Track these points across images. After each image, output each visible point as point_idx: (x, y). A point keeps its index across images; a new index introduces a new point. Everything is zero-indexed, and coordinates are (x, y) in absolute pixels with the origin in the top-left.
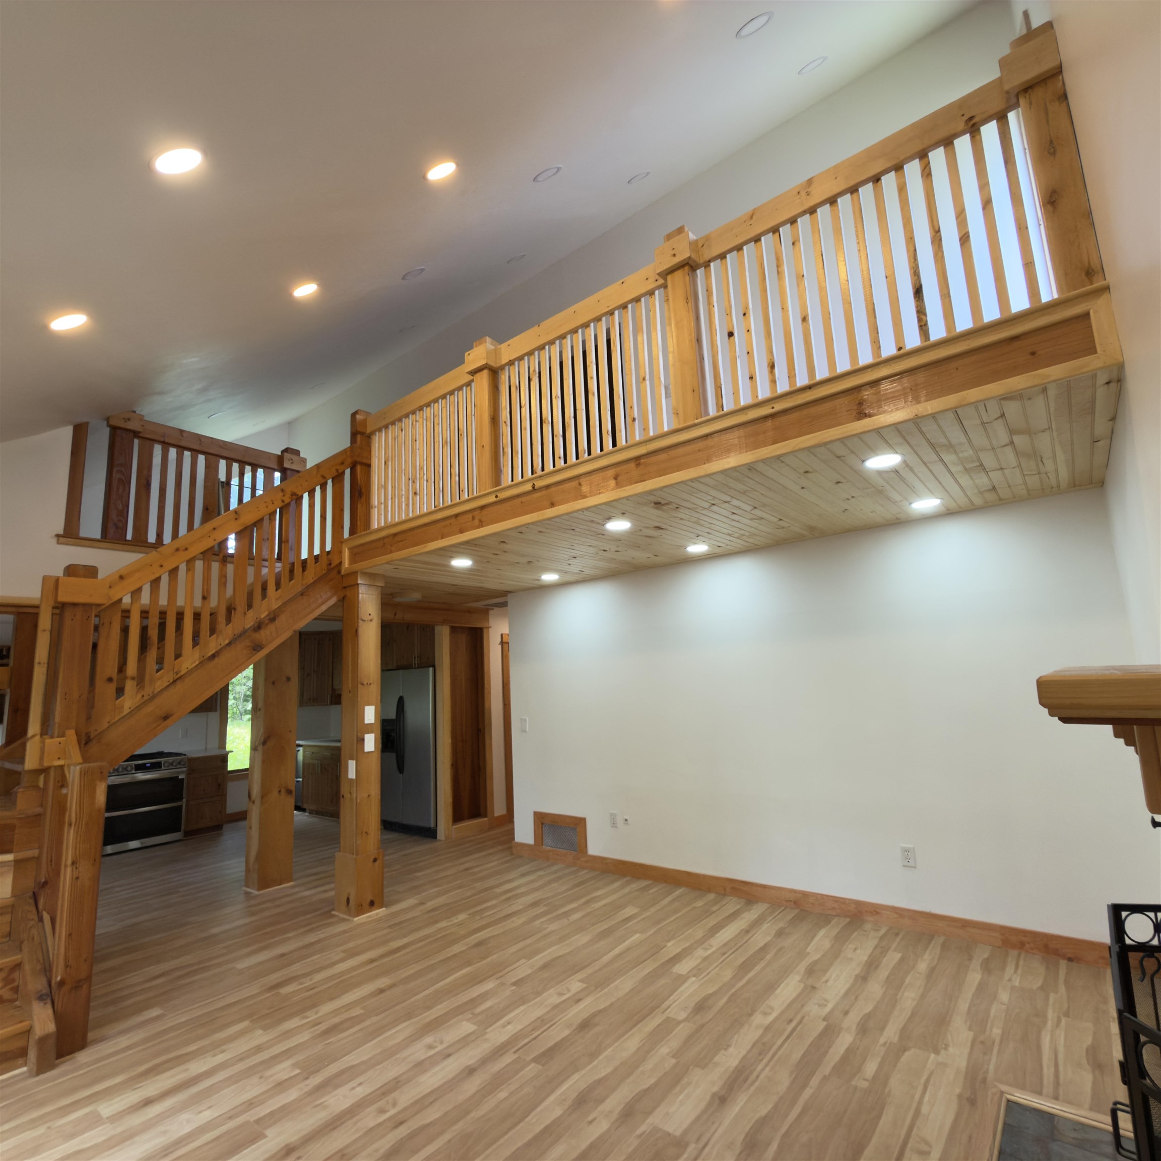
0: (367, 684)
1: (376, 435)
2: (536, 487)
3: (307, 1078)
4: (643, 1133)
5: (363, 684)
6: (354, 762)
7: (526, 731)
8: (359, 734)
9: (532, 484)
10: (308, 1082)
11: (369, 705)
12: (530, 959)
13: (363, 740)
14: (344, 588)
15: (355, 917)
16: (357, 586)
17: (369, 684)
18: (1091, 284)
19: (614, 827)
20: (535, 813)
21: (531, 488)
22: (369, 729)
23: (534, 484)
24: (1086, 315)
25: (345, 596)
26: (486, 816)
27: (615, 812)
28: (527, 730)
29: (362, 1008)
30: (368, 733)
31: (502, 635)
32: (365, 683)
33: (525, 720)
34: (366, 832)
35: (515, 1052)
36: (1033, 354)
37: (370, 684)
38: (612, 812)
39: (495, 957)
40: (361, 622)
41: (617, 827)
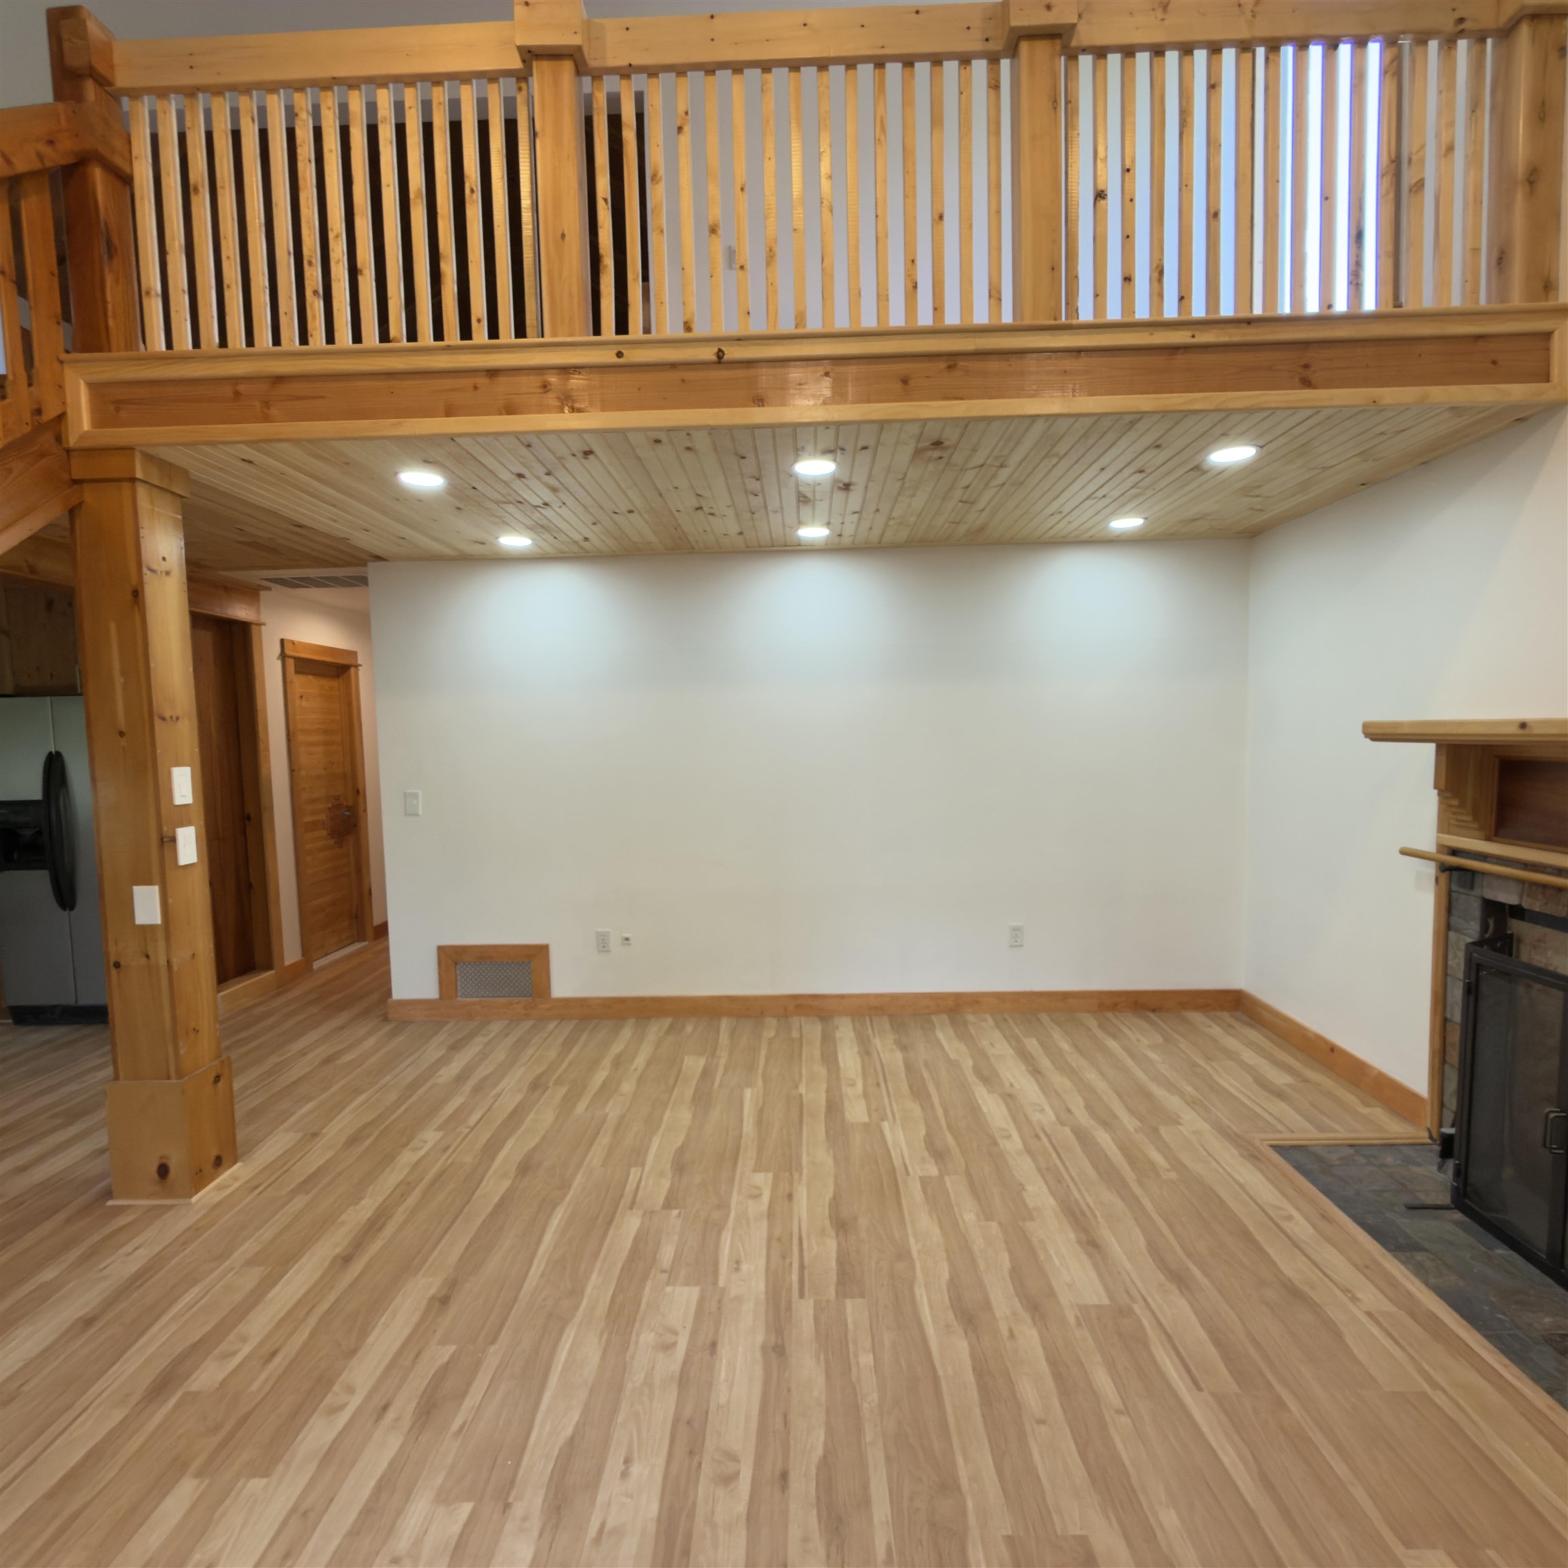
0: (171, 717)
1: (143, 103)
2: (726, 357)
3: (507, 1506)
4: (1077, 1318)
5: (163, 719)
6: (155, 890)
7: (417, 815)
8: (165, 829)
9: (716, 350)
10: (518, 1510)
11: (178, 765)
12: (643, 1165)
13: (173, 840)
14: (76, 482)
15: (191, 1196)
16: (126, 486)
17: (174, 719)
18: (1547, 300)
19: (604, 951)
20: (441, 949)
21: (714, 358)
22: (182, 816)
23: (720, 350)
24: (1547, 336)
25: (80, 504)
26: (269, 967)
27: (607, 929)
28: (420, 813)
29: (444, 1342)
30: (182, 825)
31: (282, 641)
32: (167, 715)
33: (415, 796)
34: (194, 1029)
35: (802, 1295)
36: (1494, 362)
37: (177, 719)
38: (600, 930)
39: (579, 1179)
40: (148, 573)
41: (608, 951)
